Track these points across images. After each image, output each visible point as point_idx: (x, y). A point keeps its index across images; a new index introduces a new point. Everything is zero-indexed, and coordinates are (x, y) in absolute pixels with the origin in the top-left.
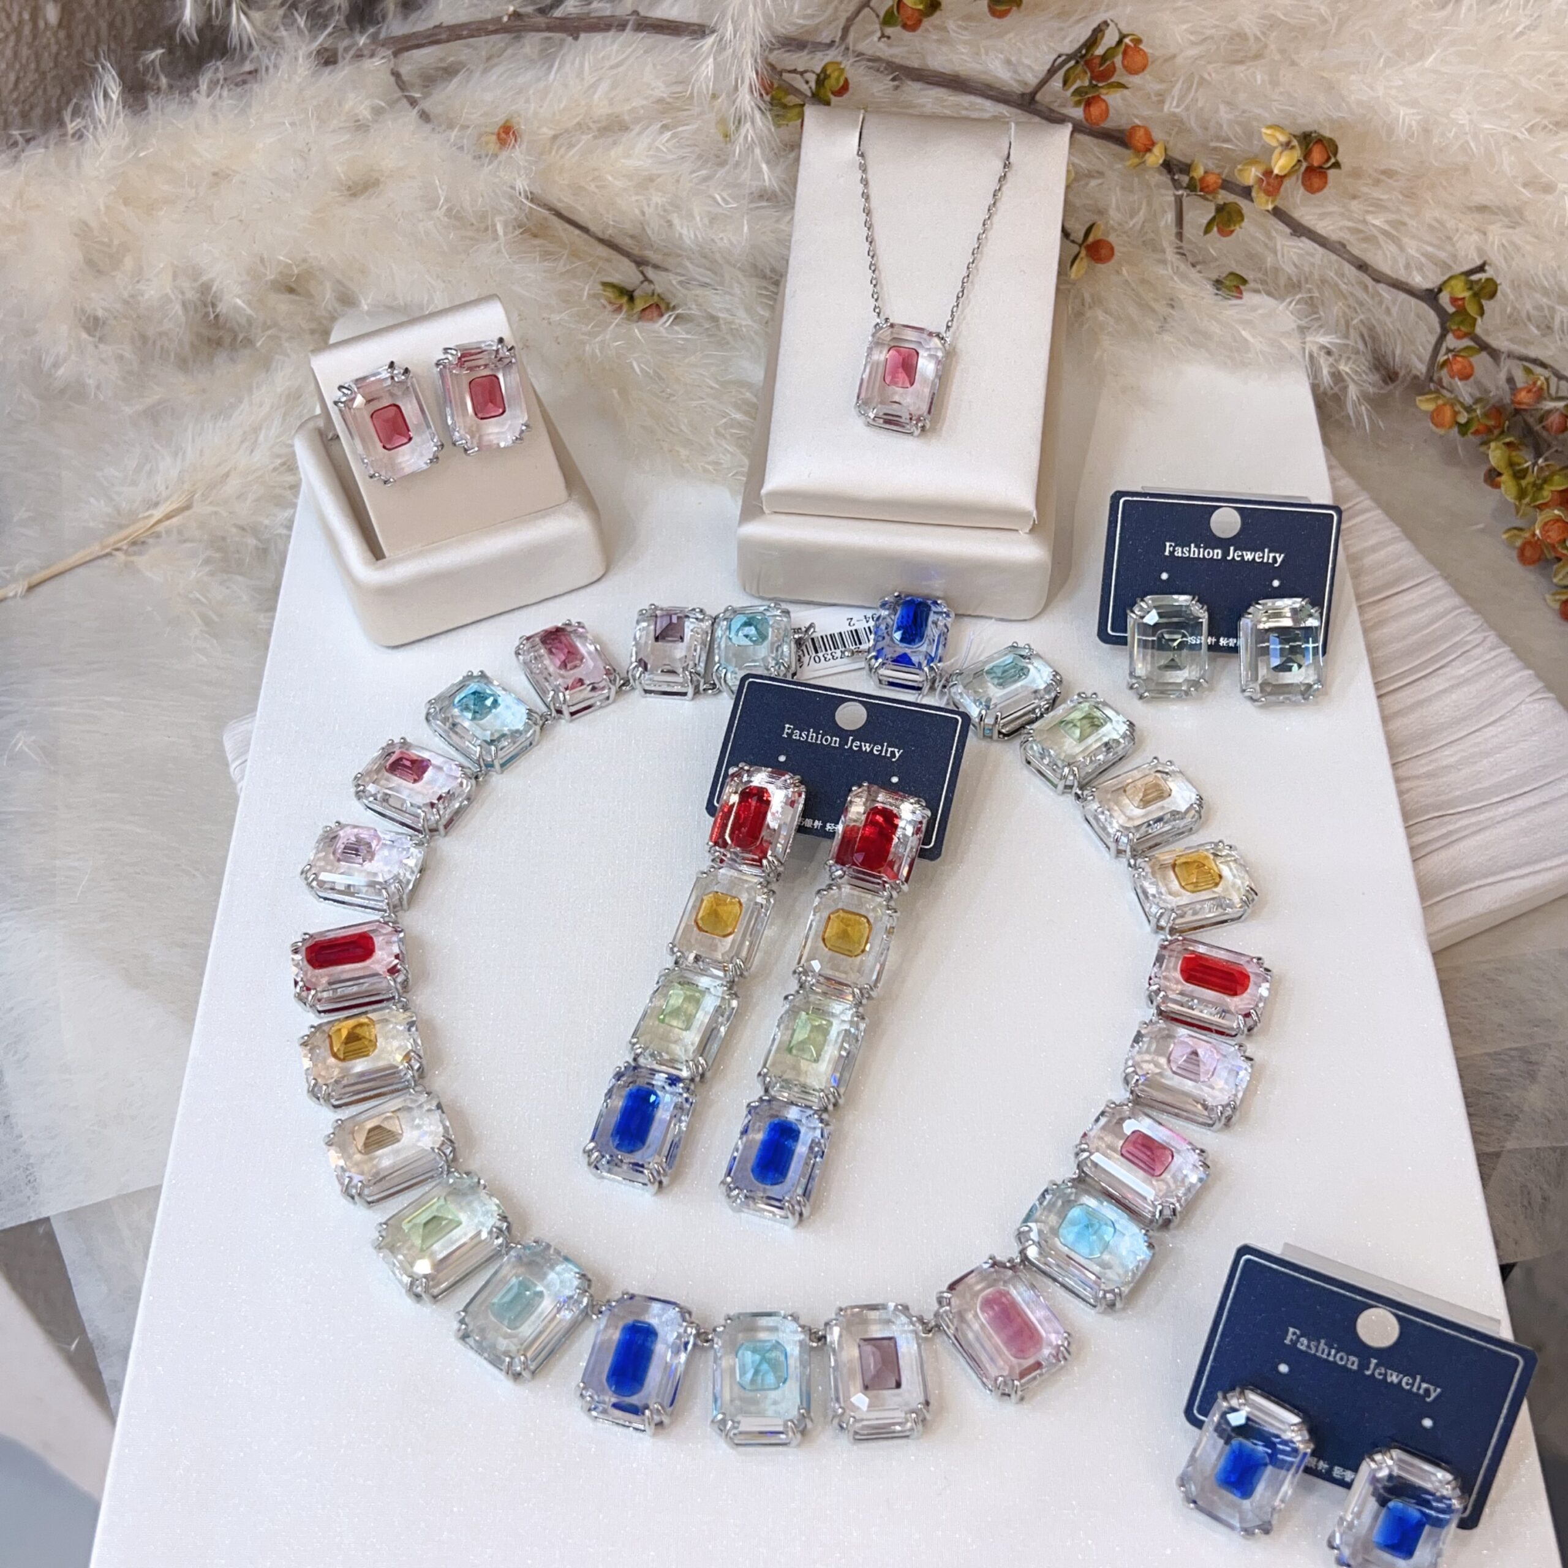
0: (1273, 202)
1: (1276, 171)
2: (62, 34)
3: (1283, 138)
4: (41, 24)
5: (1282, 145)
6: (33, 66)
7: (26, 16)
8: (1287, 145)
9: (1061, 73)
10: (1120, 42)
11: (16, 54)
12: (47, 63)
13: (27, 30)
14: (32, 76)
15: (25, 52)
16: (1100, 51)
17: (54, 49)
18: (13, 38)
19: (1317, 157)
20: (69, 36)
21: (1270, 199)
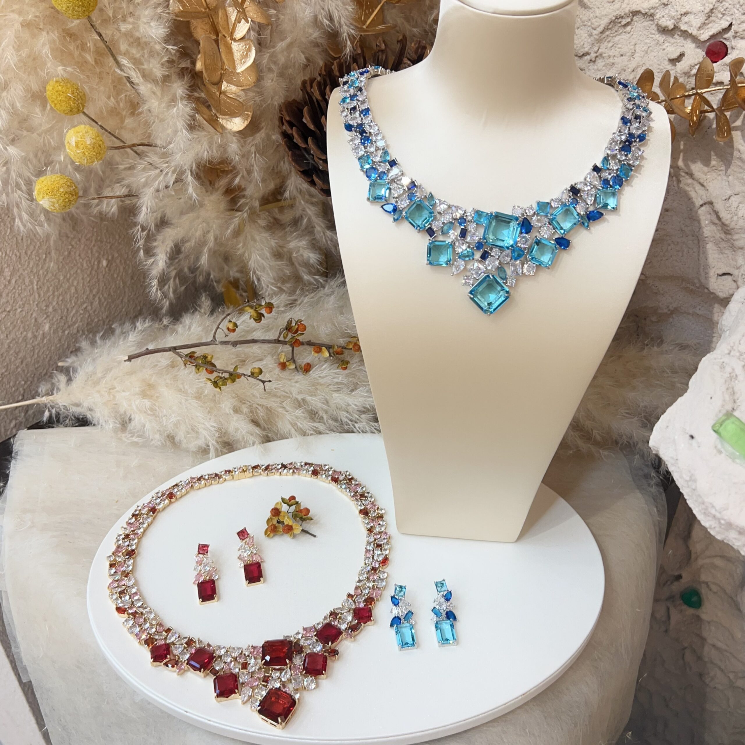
2: (107, 269)
4: (101, 266)
6: (96, 277)
7: (96, 263)
11: (91, 273)
12: (101, 276)
13: (95, 267)
14: (95, 279)
15: (94, 272)
17: (104, 273)
18: (90, 269)
20: (110, 270)
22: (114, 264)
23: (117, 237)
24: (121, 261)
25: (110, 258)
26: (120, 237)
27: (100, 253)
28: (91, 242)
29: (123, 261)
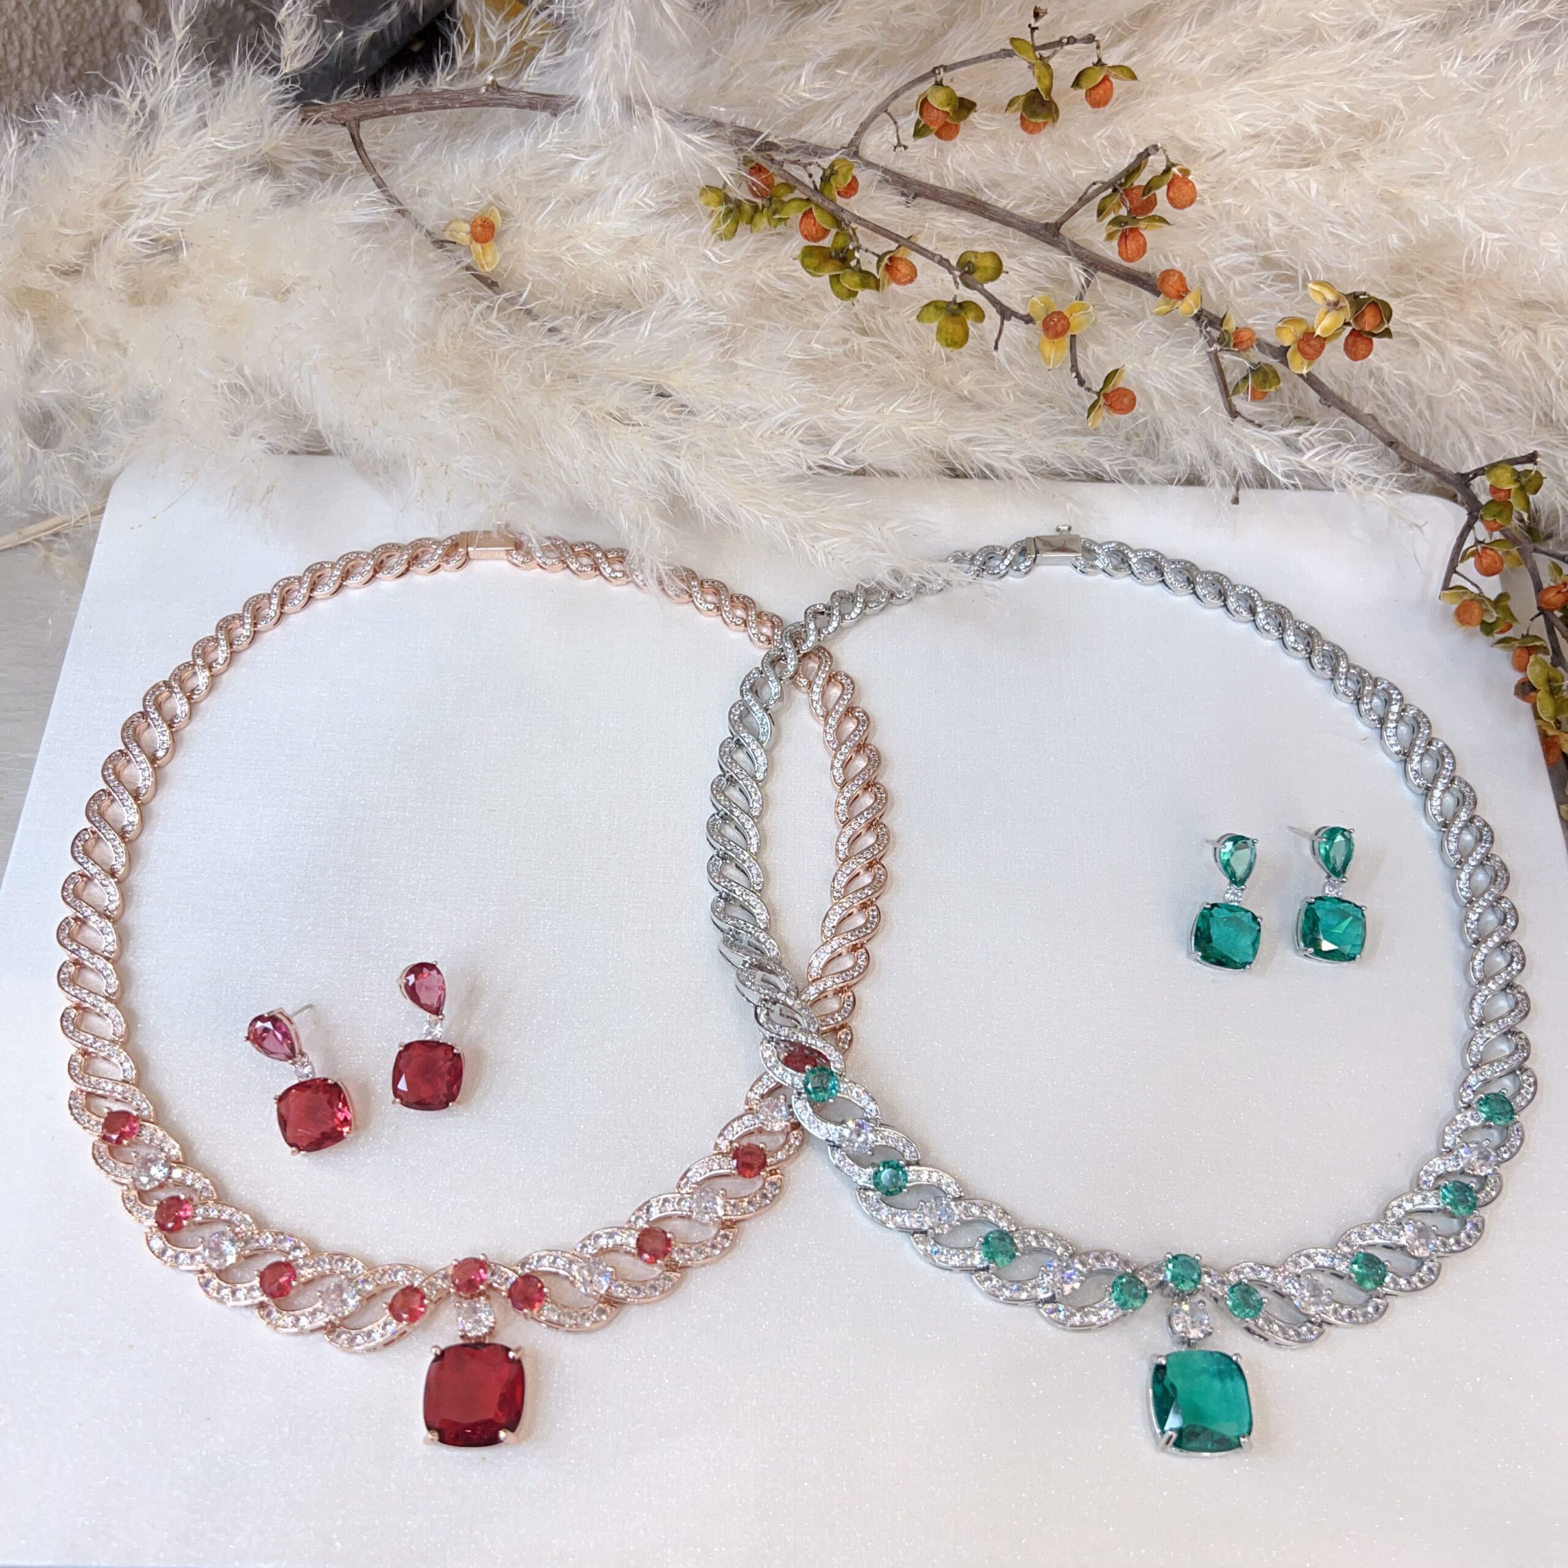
0: (1309, 365)
1: (1318, 332)
3: (1331, 297)
5: (1329, 304)
8: (1335, 305)
9: (1097, 201)
10: (1167, 170)
16: (1142, 179)
19: (1369, 321)
21: (1306, 362)
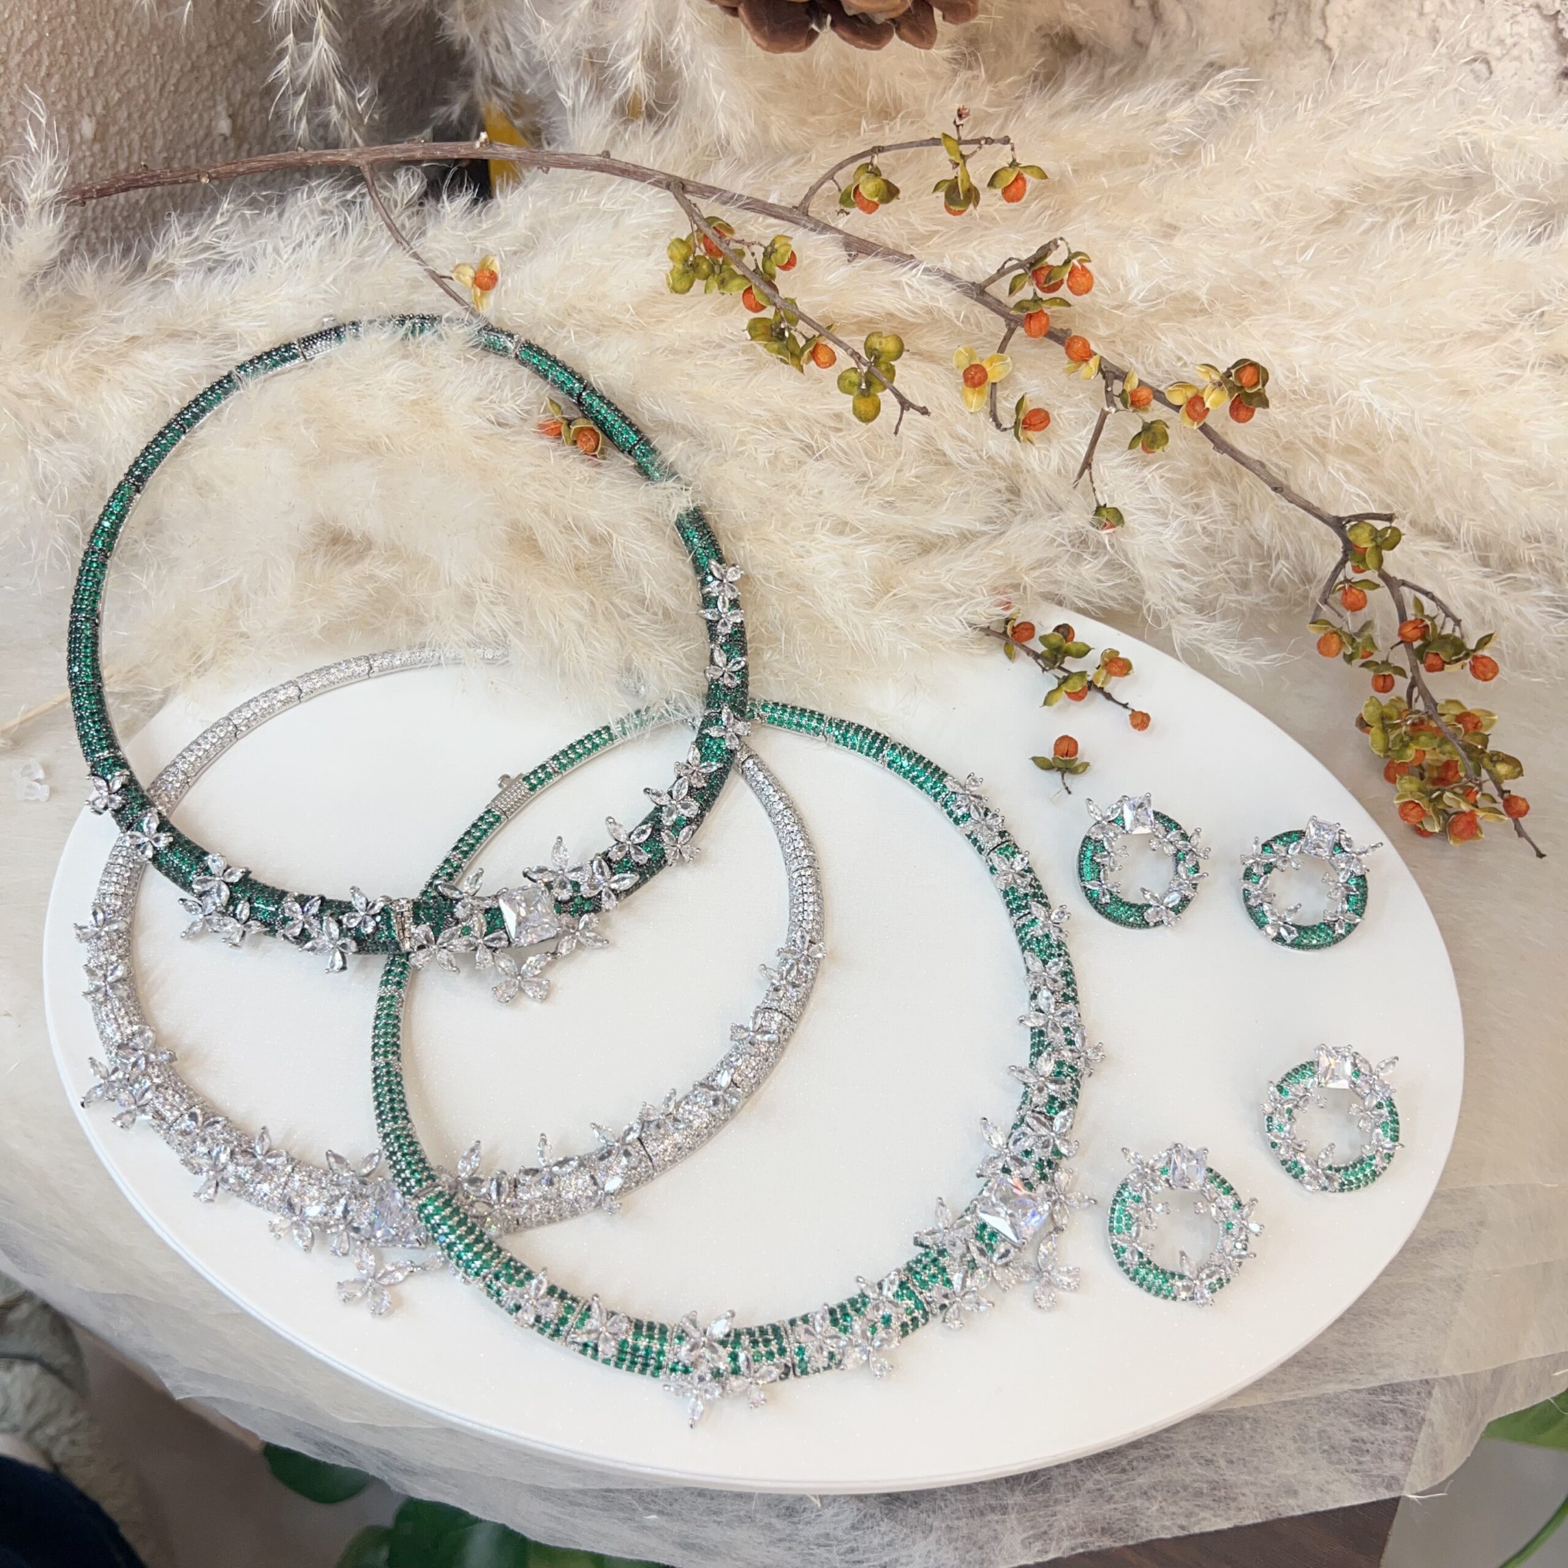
2: (97, 147)
4: (78, 138)
9: (1008, 278)
10: (1068, 262)
16: (1049, 264)
20: (104, 149)
22: (113, 130)
23: (110, 34)
24: (129, 116)
25: (99, 109)
26: (117, 34)
27: (68, 98)
28: (39, 63)
29: (136, 116)
